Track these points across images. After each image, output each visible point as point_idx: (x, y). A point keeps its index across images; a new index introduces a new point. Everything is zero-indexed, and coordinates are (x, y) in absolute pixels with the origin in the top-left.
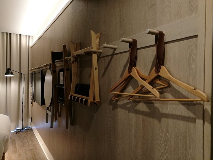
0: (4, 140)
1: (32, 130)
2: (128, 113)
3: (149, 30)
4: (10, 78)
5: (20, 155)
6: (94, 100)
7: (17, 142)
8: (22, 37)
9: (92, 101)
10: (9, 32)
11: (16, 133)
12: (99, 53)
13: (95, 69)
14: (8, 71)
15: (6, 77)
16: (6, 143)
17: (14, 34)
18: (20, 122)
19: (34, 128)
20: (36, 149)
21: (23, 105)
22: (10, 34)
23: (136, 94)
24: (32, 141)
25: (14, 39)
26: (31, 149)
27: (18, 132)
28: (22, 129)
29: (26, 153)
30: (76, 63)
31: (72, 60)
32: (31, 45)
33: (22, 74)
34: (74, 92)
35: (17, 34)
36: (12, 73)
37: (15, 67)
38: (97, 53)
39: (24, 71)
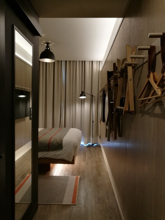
0: (74, 146)
1: (100, 147)
2: (150, 118)
3: (150, 34)
4: (84, 99)
5: (87, 163)
6: (129, 109)
7: (87, 154)
8: (94, 63)
9: (128, 110)
10: (83, 60)
11: (88, 147)
12: (135, 65)
13: (130, 80)
14: (83, 94)
15: (82, 99)
16: (75, 149)
17: (87, 61)
18: (91, 138)
19: (101, 145)
20: (100, 162)
21: (94, 123)
22: (85, 61)
23: (151, 96)
24: (99, 155)
25: (88, 66)
26: (97, 161)
27: (89, 146)
28: (93, 145)
29: (92, 163)
30: (122, 78)
31: (118, 76)
32: (101, 69)
33: (92, 96)
34: (119, 105)
35: (90, 61)
36: (85, 96)
37: (88, 90)
38: (133, 65)
39: (95, 93)
